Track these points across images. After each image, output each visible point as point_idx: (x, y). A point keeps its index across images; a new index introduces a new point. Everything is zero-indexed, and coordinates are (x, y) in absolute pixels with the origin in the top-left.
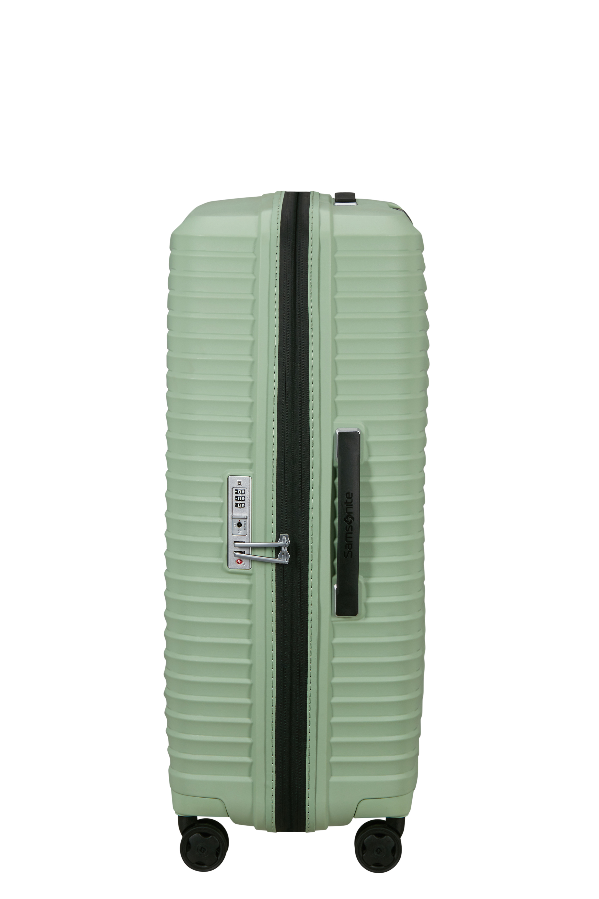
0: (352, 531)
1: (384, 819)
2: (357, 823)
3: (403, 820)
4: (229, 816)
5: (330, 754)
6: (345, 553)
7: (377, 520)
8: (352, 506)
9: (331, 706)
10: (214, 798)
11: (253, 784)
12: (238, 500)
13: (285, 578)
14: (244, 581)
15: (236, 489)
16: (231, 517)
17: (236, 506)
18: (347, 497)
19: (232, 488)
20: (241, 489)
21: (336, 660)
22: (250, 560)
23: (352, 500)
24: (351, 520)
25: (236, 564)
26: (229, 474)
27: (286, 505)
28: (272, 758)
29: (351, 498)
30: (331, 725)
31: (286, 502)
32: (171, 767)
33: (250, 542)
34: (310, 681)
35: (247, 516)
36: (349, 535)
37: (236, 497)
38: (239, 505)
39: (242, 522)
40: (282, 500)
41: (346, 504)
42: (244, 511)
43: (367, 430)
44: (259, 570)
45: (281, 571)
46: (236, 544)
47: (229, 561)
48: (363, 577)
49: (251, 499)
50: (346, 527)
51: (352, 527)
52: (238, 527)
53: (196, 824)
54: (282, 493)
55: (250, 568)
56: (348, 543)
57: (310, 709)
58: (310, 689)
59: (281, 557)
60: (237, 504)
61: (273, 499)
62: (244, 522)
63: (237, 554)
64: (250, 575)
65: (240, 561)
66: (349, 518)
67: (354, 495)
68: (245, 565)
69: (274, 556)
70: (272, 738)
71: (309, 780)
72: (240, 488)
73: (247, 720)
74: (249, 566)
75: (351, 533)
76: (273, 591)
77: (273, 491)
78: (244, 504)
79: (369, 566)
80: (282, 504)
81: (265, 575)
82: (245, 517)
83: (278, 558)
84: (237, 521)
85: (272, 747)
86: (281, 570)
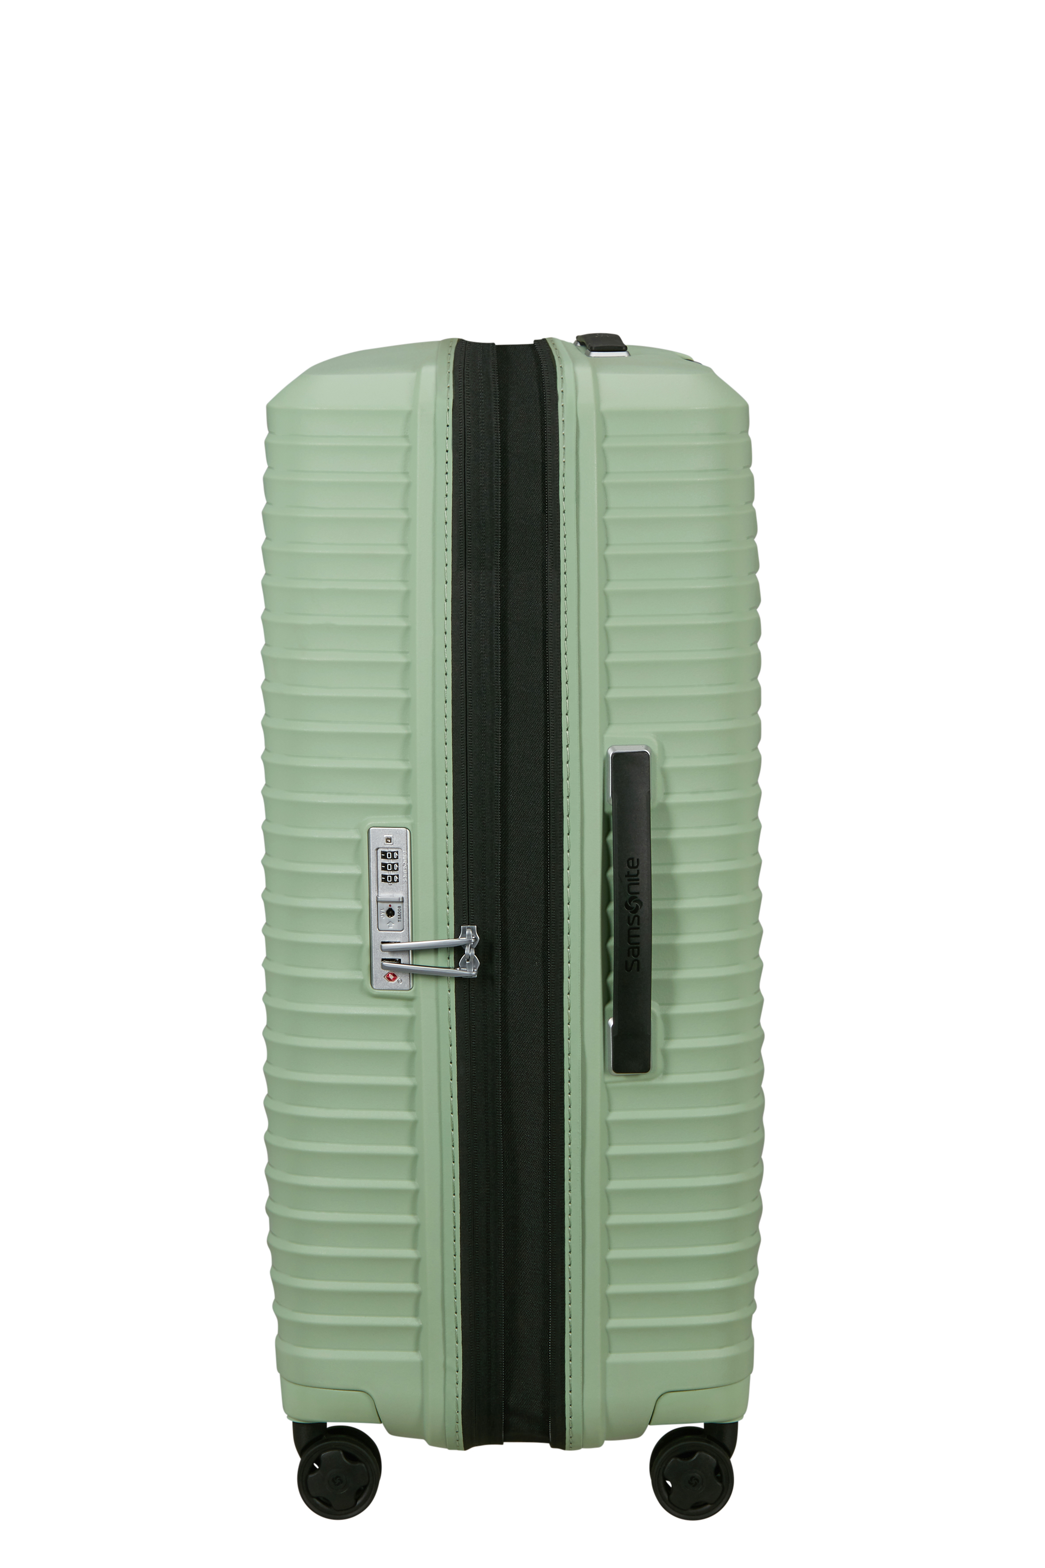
0: (638, 924)
1: (701, 1425)
2: (655, 1433)
3: (735, 1426)
4: (381, 1422)
5: (607, 1313)
6: (626, 962)
7: (684, 904)
8: (638, 882)
9: (607, 1231)
10: (355, 1389)
11: (422, 1363)
12: (387, 870)
13: (472, 1004)
14: (399, 1010)
15: (383, 850)
16: (376, 898)
17: (383, 881)
18: (629, 866)
19: (375, 848)
20: (393, 850)
21: (614, 1150)
22: (410, 974)
23: (638, 871)
24: (637, 906)
25: (386, 981)
26: (370, 824)
27: (472, 876)
28: (456, 1318)
29: (637, 867)
30: (607, 1265)
31: (471, 872)
32: (280, 1338)
33: (409, 942)
34: (570, 1187)
35: (403, 898)
36: (634, 932)
37: (383, 864)
38: (389, 878)
39: (395, 907)
40: (464, 868)
41: (628, 878)
42: (397, 889)
43: (662, 749)
44: (426, 990)
45: (465, 993)
46: (384, 945)
47: (374, 976)
48: (659, 1004)
49: (409, 868)
50: (629, 918)
51: (638, 917)
52: (389, 916)
53: (325, 1436)
54: (463, 856)
55: (411, 987)
56: (632, 946)
57: (570, 1236)
58: (569, 1201)
59: (464, 965)
60: (385, 876)
61: (447, 866)
62: (399, 907)
63: (386, 963)
64: (411, 999)
65: (392, 975)
66: (634, 902)
67: (640, 863)
68: (401, 983)
69: (452, 964)
70: (455, 1284)
71: (571, 1360)
72: (390, 848)
73: (410, 1254)
74: (409, 984)
75: (638, 928)
76: (452, 1027)
77: (448, 853)
78: (398, 876)
79: (669, 985)
80: (463, 875)
81: (437, 999)
82: (399, 899)
83: (459, 967)
84: (386, 907)
85: (456, 1298)
86: (465, 990)
